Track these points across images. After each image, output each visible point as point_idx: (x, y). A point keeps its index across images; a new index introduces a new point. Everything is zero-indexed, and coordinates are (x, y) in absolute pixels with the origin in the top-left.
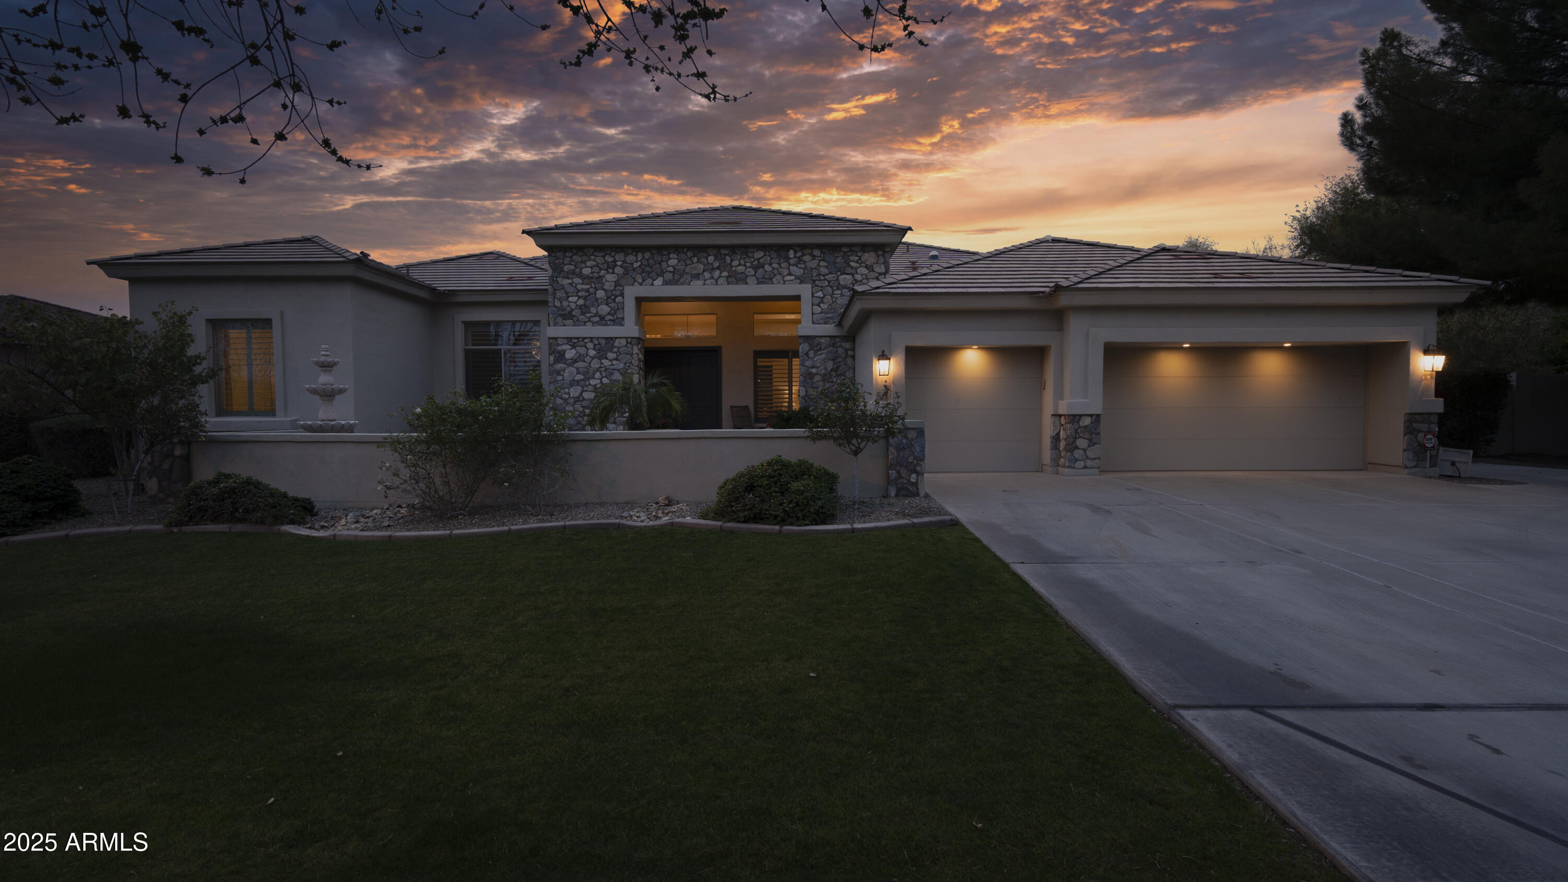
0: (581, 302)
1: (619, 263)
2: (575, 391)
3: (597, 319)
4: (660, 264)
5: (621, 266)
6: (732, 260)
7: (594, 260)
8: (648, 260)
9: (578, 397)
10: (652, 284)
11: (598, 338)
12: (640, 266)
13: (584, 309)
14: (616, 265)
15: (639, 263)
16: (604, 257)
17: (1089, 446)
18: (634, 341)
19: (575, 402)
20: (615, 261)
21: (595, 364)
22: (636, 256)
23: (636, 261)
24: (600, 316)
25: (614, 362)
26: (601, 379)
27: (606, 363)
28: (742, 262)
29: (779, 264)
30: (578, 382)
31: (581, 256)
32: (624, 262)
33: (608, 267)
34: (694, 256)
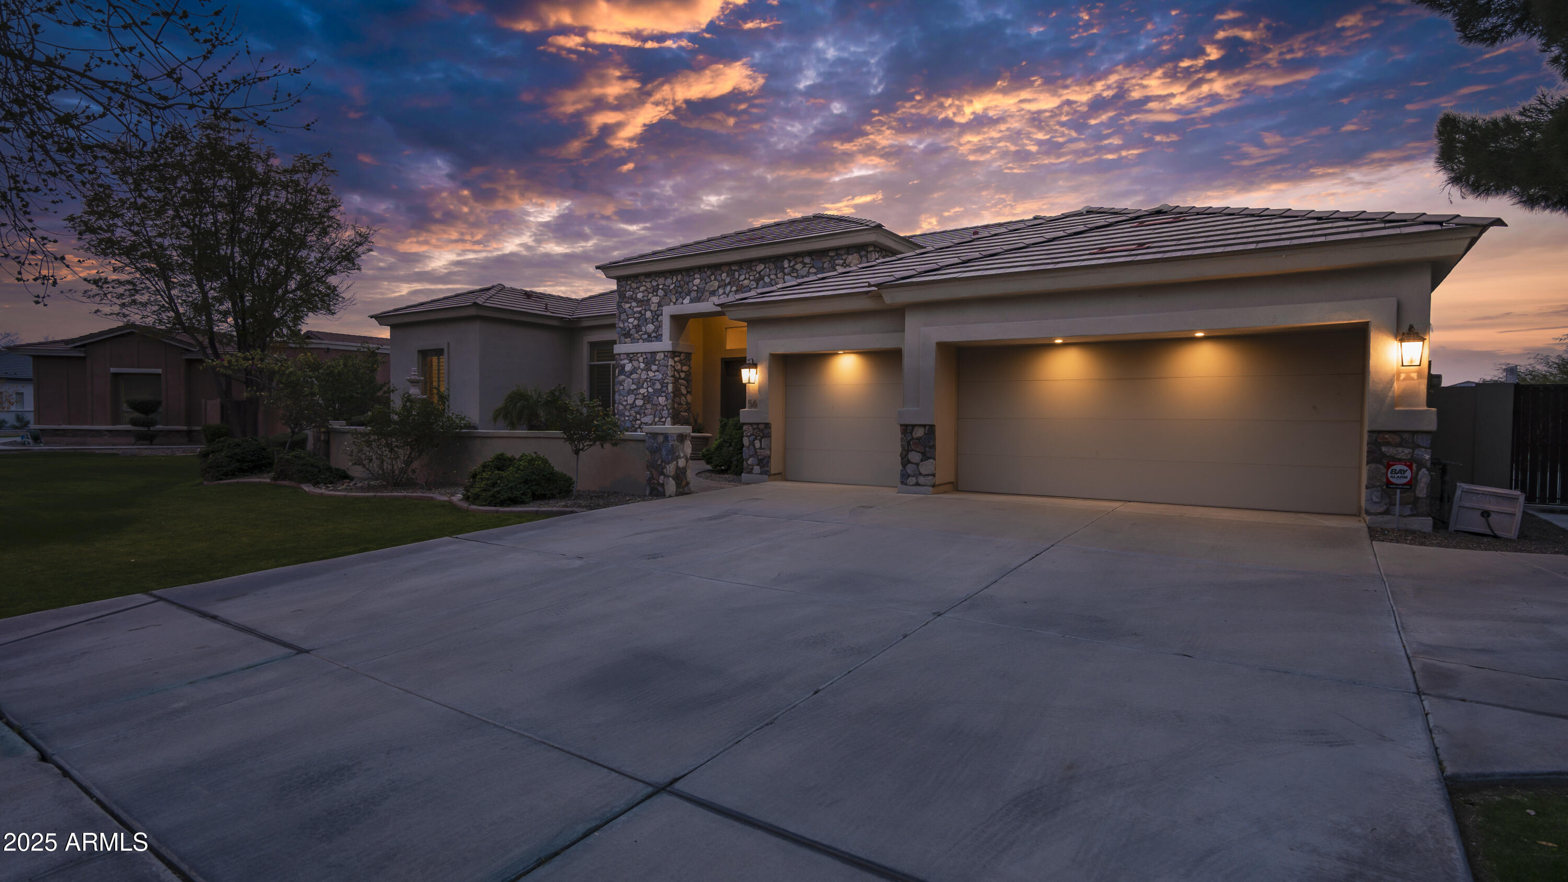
0: (636, 322)
1: (661, 287)
2: (630, 399)
3: (646, 336)
4: (688, 284)
5: (662, 289)
6: (740, 275)
7: (645, 286)
8: (679, 281)
9: (633, 404)
10: (682, 303)
11: (645, 353)
12: (674, 288)
13: (638, 328)
14: (659, 288)
15: (674, 285)
16: (651, 282)
17: (922, 461)
18: (669, 355)
19: (631, 408)
20: (658, 285)
21: (644, 376)
22: (672, 279)
23: (672, 284)
24: (648, 334)
25: (656, 373)
26: (647, 389)
27: (651, 374)
28: (747, 276)
29: (776, 275)
30: (633, 390)
31: (637, 283)
32: (664, 285)
33: (654, 291)
34: (712, 274)
